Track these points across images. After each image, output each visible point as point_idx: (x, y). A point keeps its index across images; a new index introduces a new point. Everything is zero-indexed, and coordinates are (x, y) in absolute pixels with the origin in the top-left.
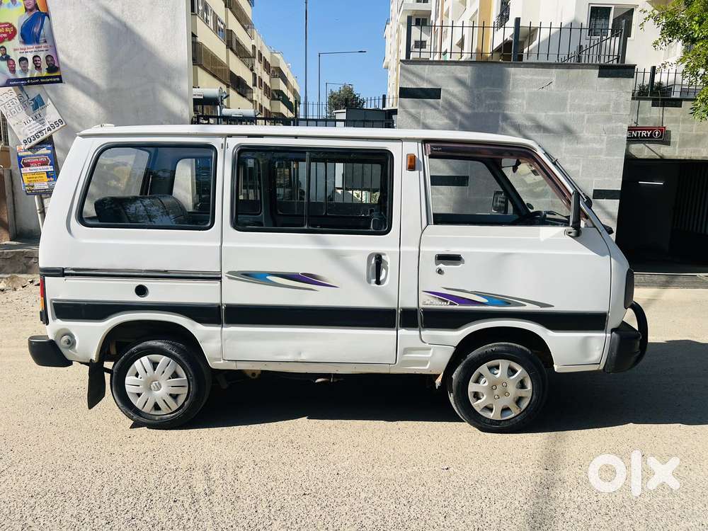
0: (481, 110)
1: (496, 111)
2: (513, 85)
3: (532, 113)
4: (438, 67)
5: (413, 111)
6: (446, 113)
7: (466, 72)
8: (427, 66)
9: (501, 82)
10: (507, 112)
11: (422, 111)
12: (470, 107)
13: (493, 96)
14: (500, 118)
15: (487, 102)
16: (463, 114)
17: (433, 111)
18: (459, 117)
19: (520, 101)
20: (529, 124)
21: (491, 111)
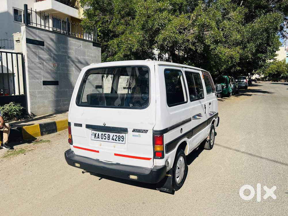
0: (60, 53)
1: (65, 54)
2: (70, 44)
3: (76, 56)
4: (42, 32)
5: (33, 50)
6: (48, 53)
7: (53, 36)
8: (37, 30)
9: (66, 43)
10: (69, 55)
11: (37, 51)
12: (57, 51)
13: (64, 48)
14: (67, 57)
15: (62, 50)
16: (54, 54)
17: (42, 51)
18: (52, 55)
19: (72, 51)
20: (76, 60)
21: (64, 54)
